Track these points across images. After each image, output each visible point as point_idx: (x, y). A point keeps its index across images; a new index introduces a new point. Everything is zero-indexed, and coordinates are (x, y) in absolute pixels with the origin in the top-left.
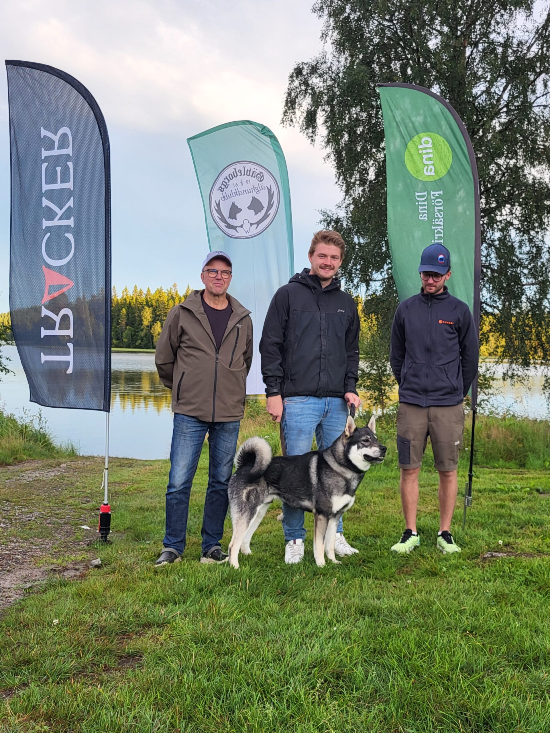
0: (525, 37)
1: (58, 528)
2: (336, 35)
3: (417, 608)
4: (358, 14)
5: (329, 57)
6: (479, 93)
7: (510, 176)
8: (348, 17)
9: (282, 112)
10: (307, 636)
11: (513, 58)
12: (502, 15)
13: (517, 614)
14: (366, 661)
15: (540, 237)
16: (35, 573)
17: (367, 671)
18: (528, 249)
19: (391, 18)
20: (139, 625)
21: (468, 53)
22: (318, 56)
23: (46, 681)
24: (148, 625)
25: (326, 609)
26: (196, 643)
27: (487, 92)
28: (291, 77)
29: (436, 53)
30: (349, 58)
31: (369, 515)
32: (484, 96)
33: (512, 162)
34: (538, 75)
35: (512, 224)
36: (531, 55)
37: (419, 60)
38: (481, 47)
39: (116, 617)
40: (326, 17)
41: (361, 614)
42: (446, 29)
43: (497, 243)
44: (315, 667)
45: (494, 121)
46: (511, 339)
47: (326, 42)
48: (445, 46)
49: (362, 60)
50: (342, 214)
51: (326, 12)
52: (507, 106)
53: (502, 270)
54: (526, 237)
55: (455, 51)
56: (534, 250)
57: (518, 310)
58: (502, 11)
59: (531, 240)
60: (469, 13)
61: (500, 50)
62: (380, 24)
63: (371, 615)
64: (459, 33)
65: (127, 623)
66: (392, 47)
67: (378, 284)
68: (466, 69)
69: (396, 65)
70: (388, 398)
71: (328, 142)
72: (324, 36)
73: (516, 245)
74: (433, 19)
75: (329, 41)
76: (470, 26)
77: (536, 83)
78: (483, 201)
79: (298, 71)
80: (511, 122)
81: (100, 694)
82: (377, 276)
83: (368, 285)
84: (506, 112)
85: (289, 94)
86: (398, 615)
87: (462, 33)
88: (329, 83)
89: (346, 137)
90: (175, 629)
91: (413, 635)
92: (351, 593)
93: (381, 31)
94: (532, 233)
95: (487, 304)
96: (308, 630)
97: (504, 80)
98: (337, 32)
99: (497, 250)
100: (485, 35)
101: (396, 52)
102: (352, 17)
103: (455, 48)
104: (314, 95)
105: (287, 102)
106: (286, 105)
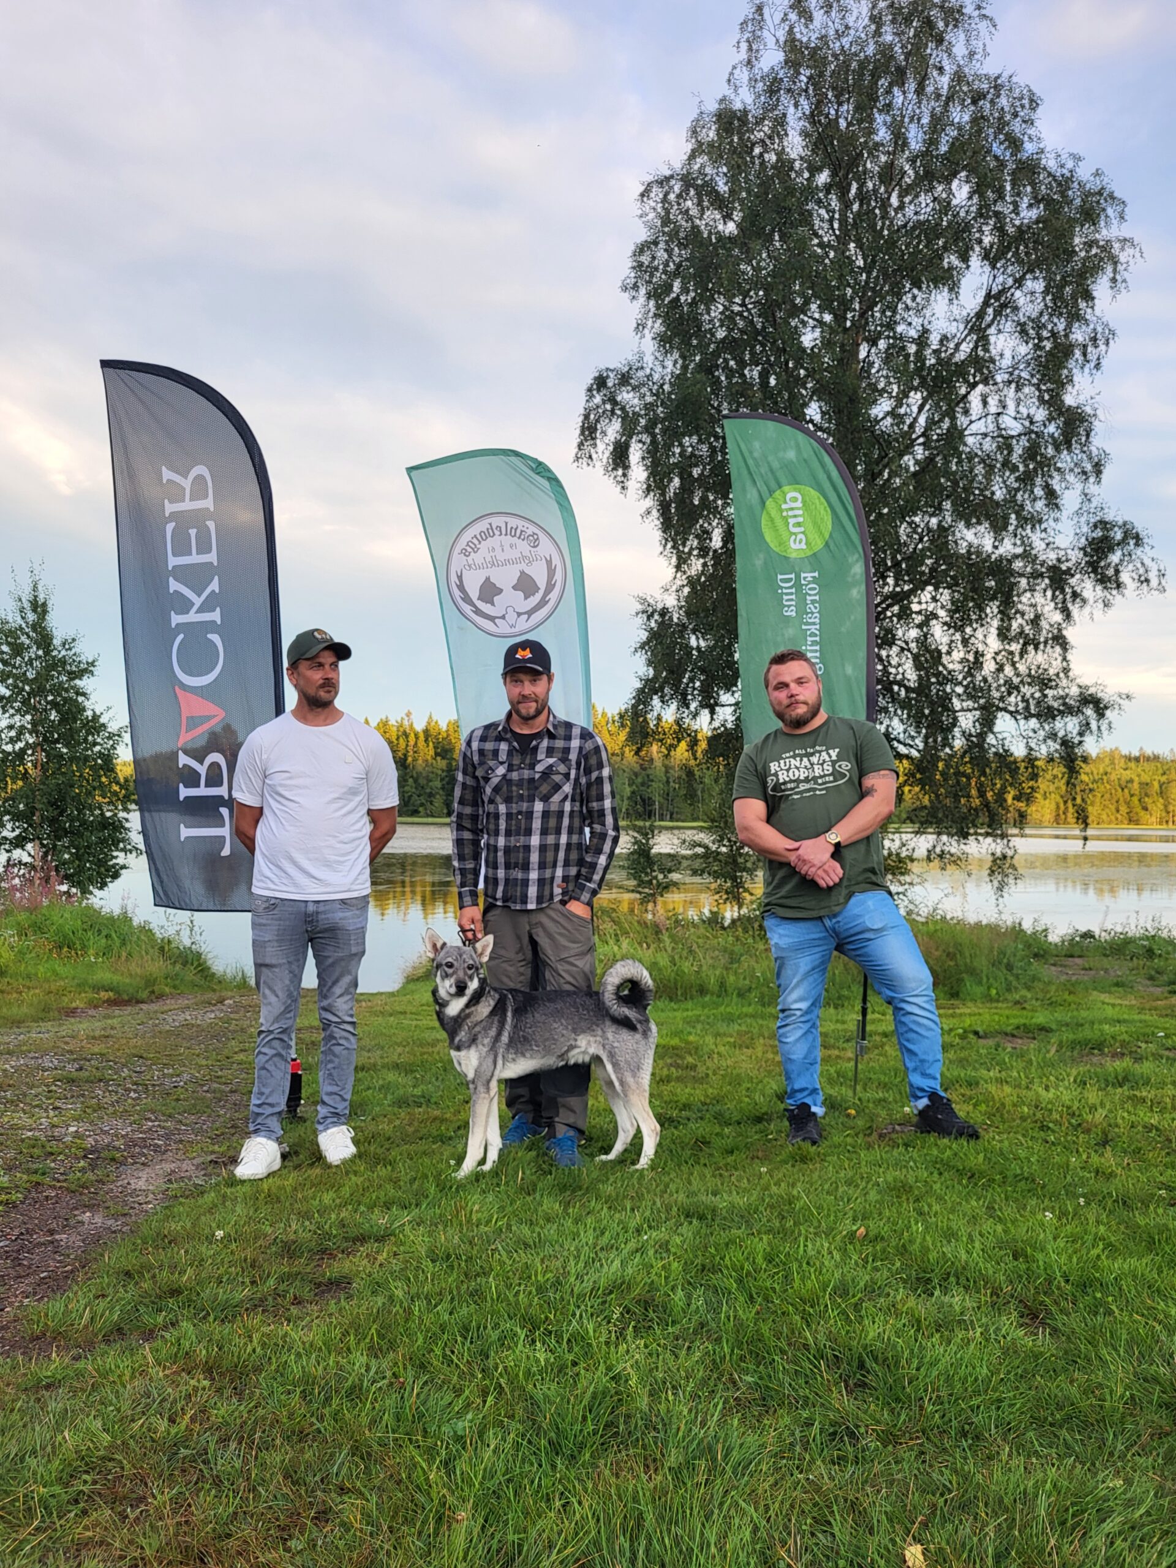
0: (953, 329)
1: (220, 1098)
2: (658, 326)
3: (772, 1207)
4: (693, 294)
5: (649, 360)
6: (881, 416)
7: (931, 541)
8: (677, 298)
9: (575, 445)
10: (602, 1249)
11: (933, 361)
12: (914, 298)
13: (921, 1214)
14: (690, 1283)
15: (981, 637)
16: (184, 1166)
17: (689, 1297)
18: (962, 655)
19: (743, 300)
20: (346, 1239)
21: (862, 354)
22: (631, 357)
23: (204, 1318)
24: (362, 1239)
25: (633, 1210)
26: (433, 1261)
27: (892, 413)
28: (590, 390)
29: (813, 356)
30: (680, 362)
31: (710, 1072)
32: (889, 421)
33: (934, 521)
34: (973, 386)
35: (935, 616)
36: (960, 356)
37: (787, 364)
38: (882, 344)
39: (313, 1227)
40: (642, 299)
41: (687, 1216)
42: (828, 318)
43: (913, 645)
44: (611, 1292)
45: (906, 458)
46: (937, 796)
47: (643, 336)
48: (827, 344)
49: (700, 366)
50: (671, 601)
51: (643, 291)
52: (923, 435)
53: (923, 688)
54: (958, 636)
55: (843, 350)
56: (971, 658)
57: (947, 750)
58: (915, 291)
59: (965, 642)
60: (864, 294)
61: (912, 349)
62: (726, 308)
63: (702, 1218)
64: (848, 324)
65: (328, 1236)
66: (746, 343)
67: (730, 710)
68: (860, 378)
69: (753, 373)
70: (746, 890)
71: (648, 490)
72: (640, 327)
73: (944, 649)
74: (807, 302)
75: (648, 335)
76: (865, 312)
77: (971, 398)
78: (891, 581)
79: (600, 382)
80: (930, 460)
81: (286, 1335)
82: (725, 698)
83: (712, 713)
84: (923, 444)
85: (587, 417)
86: (742, 1217)
87: (853, 324)
88: (649, 399)
89: (676, 482)
90: (402, 1244)
91: (761, 1245)
92: (673, 1187)
93: (729, 318)
94: (968, 630)
95: (899, 742)
96: (604, 1241)
97: (919, 395)
98: (659, 321)
99: (916, 658)
100: (890, 326)
101: (753, 353)
102: (683, 298)
103: (842, 346)
104: (625, 418)
105: (583, 429)
106: (582, 433)
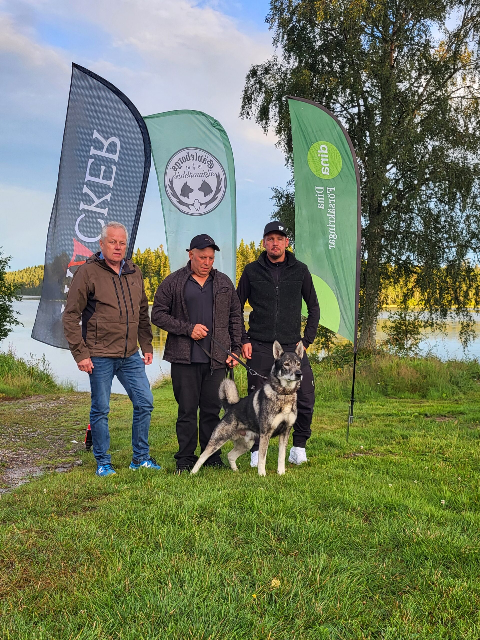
2: (285, 41)
5: (280, 60)
9: (240, 107)
22: (271, 59)
28: (248, 77)
40: (276, 27)
47: (277, 47)
50: (292, 190)
51: (276, 22)
71: (279, 131)
72: (275, 42)
75: (280, 46)
79: (254, 73)
85: (246, 92)
98: (286, 38)
104: (266, 92)
105: (244, 99)
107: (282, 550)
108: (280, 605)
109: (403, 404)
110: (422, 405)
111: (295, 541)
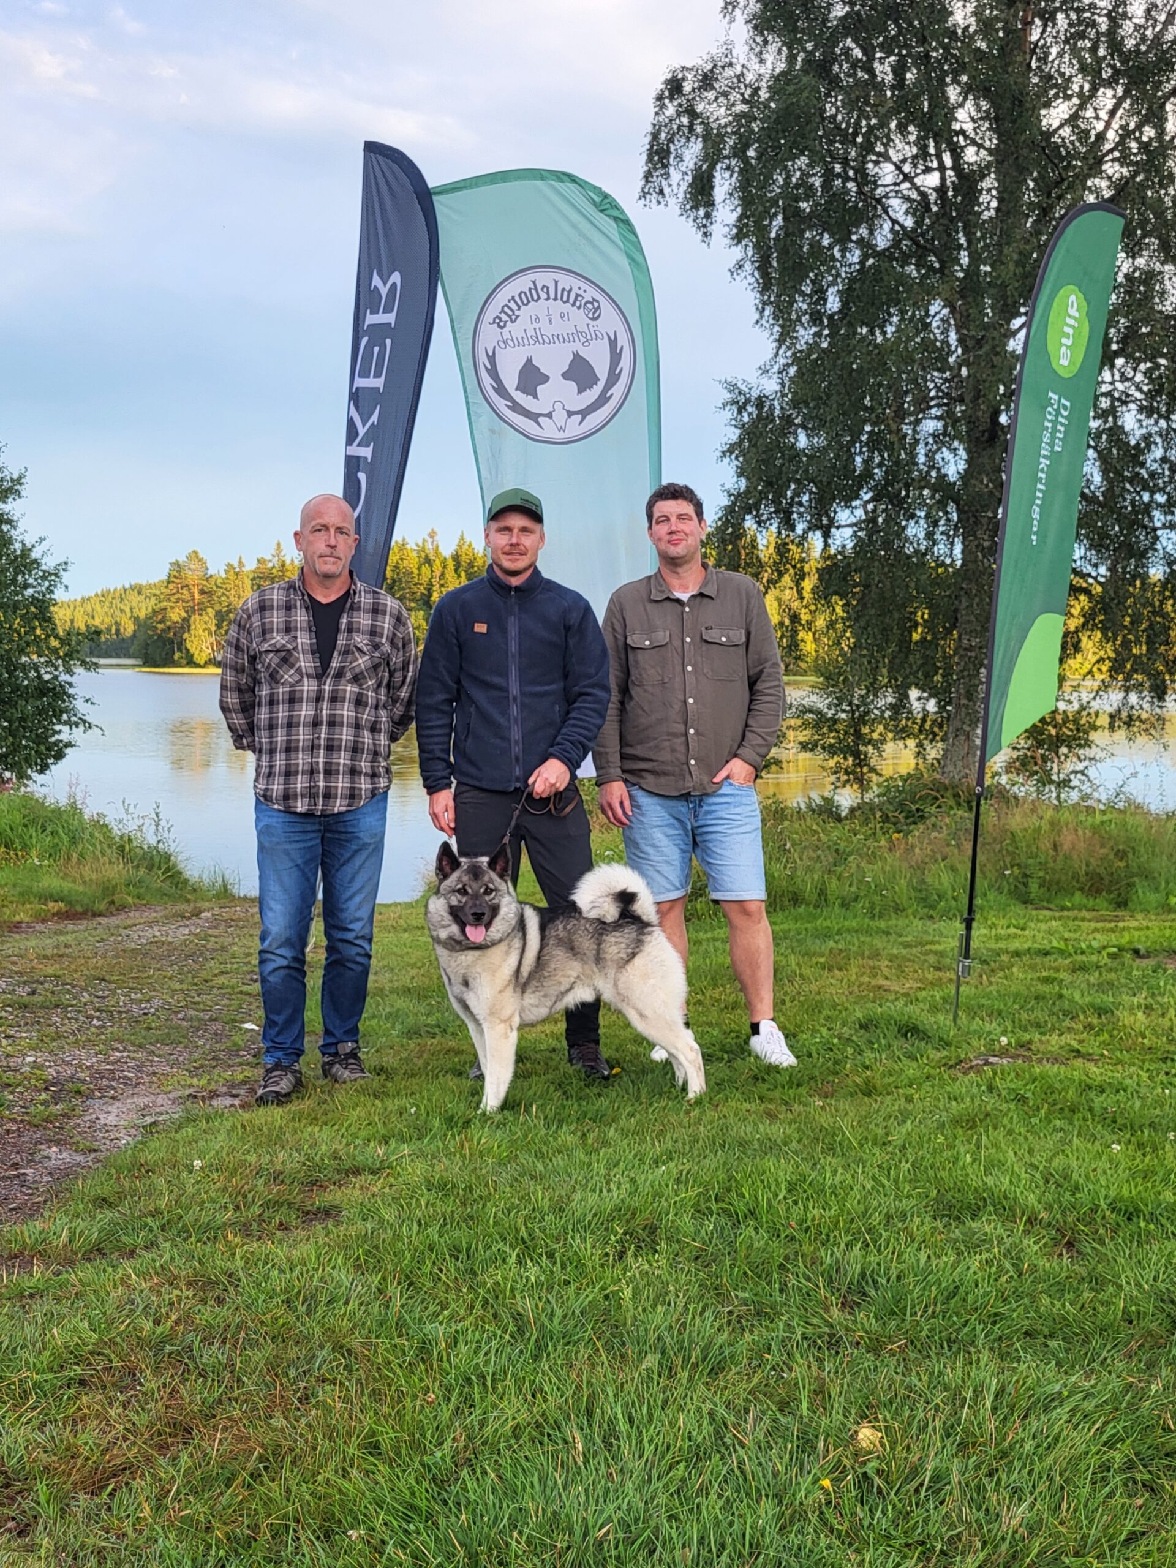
2: (754, 4)
5: (741, 53)
6: (1056, 124)
9: (641, 175)
11: (1134, 42)
21: (1034, 36)
22: (716, 51)
27: (1073, 121)
28: (660, 98)
29: (966, 40)
30: (785, 53)
32: (1067, 130)
35: (1127, 399)
37: (927, 56)
38: (1062, 20)
45: (1095, 179)
46: (1124, 643)
48: (984, 23)
50: (771, 387)
52: (1117, 146)
53: (1112, 496)
55: (1007, 31)
61: (1104, 24)
69: (884, 66)
70: (872, 769)
71: (739, 236)
72: (729, 6)
75: (740, 17)
79: (674, 86)
80: (1126, 181)
83: (826, 536)
85: (656, 136)
89: (779, 220)
97: (1111, 93)
103: (1006, 25)
104: (706, 137)
105: (651, 154)
106: (650, 159)
107: (861, 1337)
108: (894, 1506)
109: (1070, 923)
110: (1121, 924)
111: (895, 1310)
